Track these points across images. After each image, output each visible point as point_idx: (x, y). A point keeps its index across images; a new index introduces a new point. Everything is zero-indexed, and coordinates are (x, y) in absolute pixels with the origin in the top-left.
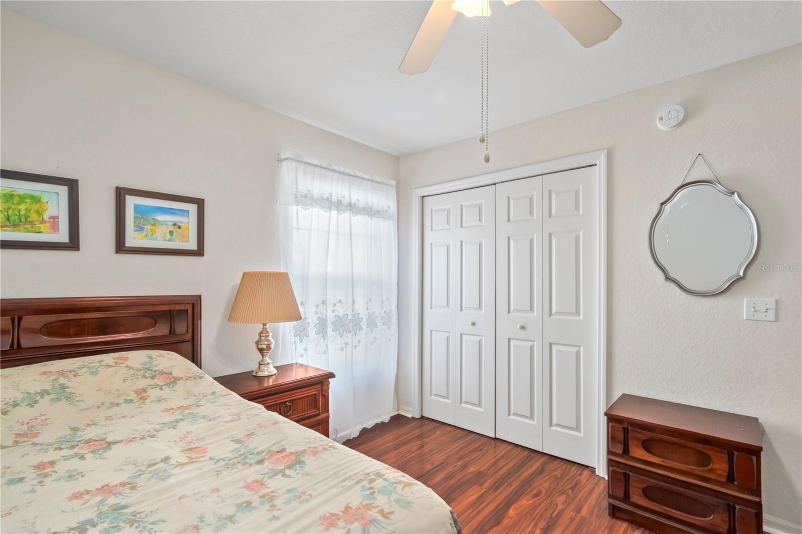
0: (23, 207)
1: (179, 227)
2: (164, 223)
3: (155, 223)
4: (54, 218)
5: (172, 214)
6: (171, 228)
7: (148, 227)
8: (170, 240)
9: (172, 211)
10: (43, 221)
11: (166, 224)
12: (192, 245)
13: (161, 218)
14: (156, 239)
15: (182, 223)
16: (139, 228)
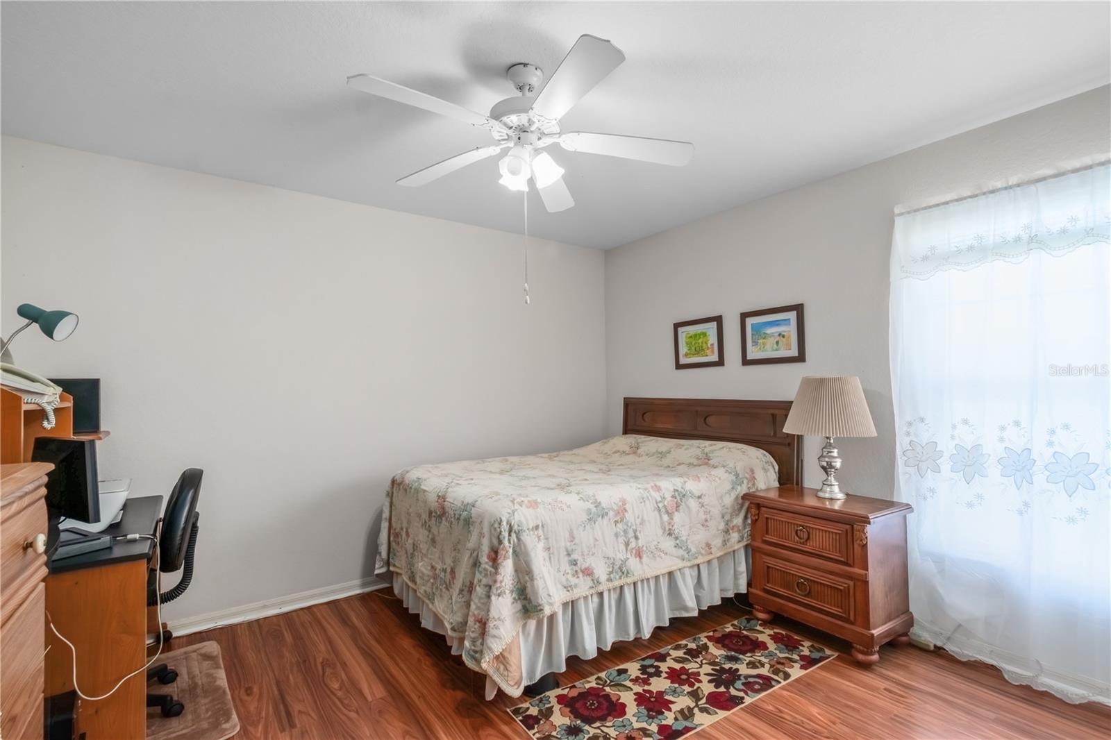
0: (700, 341)
1: (783, 336)
2: (771, 335)
3: (765, 336)
4: (712, 345)
5: (778, 325)
6: (778, 339)
7: (761, 341)
8: (777, 350)
9: (777, 323)
10: (708, 348)
11: (774, 336)
12: (794, 352)
13: (770, 331)
14: (766, 351)
15: (785, 332)
16: (755, 343)
